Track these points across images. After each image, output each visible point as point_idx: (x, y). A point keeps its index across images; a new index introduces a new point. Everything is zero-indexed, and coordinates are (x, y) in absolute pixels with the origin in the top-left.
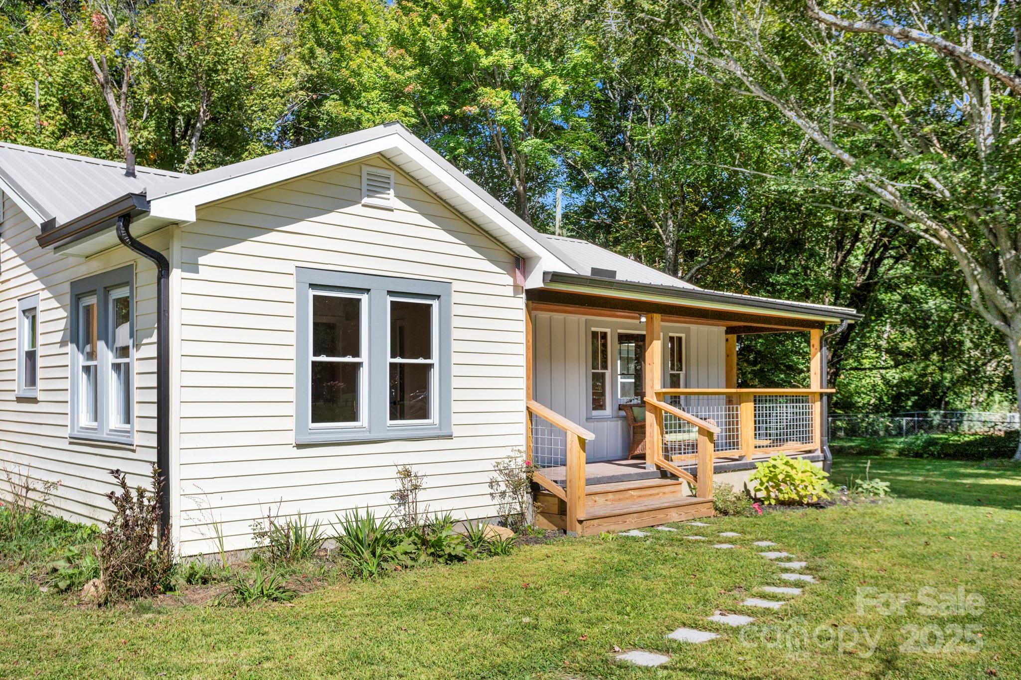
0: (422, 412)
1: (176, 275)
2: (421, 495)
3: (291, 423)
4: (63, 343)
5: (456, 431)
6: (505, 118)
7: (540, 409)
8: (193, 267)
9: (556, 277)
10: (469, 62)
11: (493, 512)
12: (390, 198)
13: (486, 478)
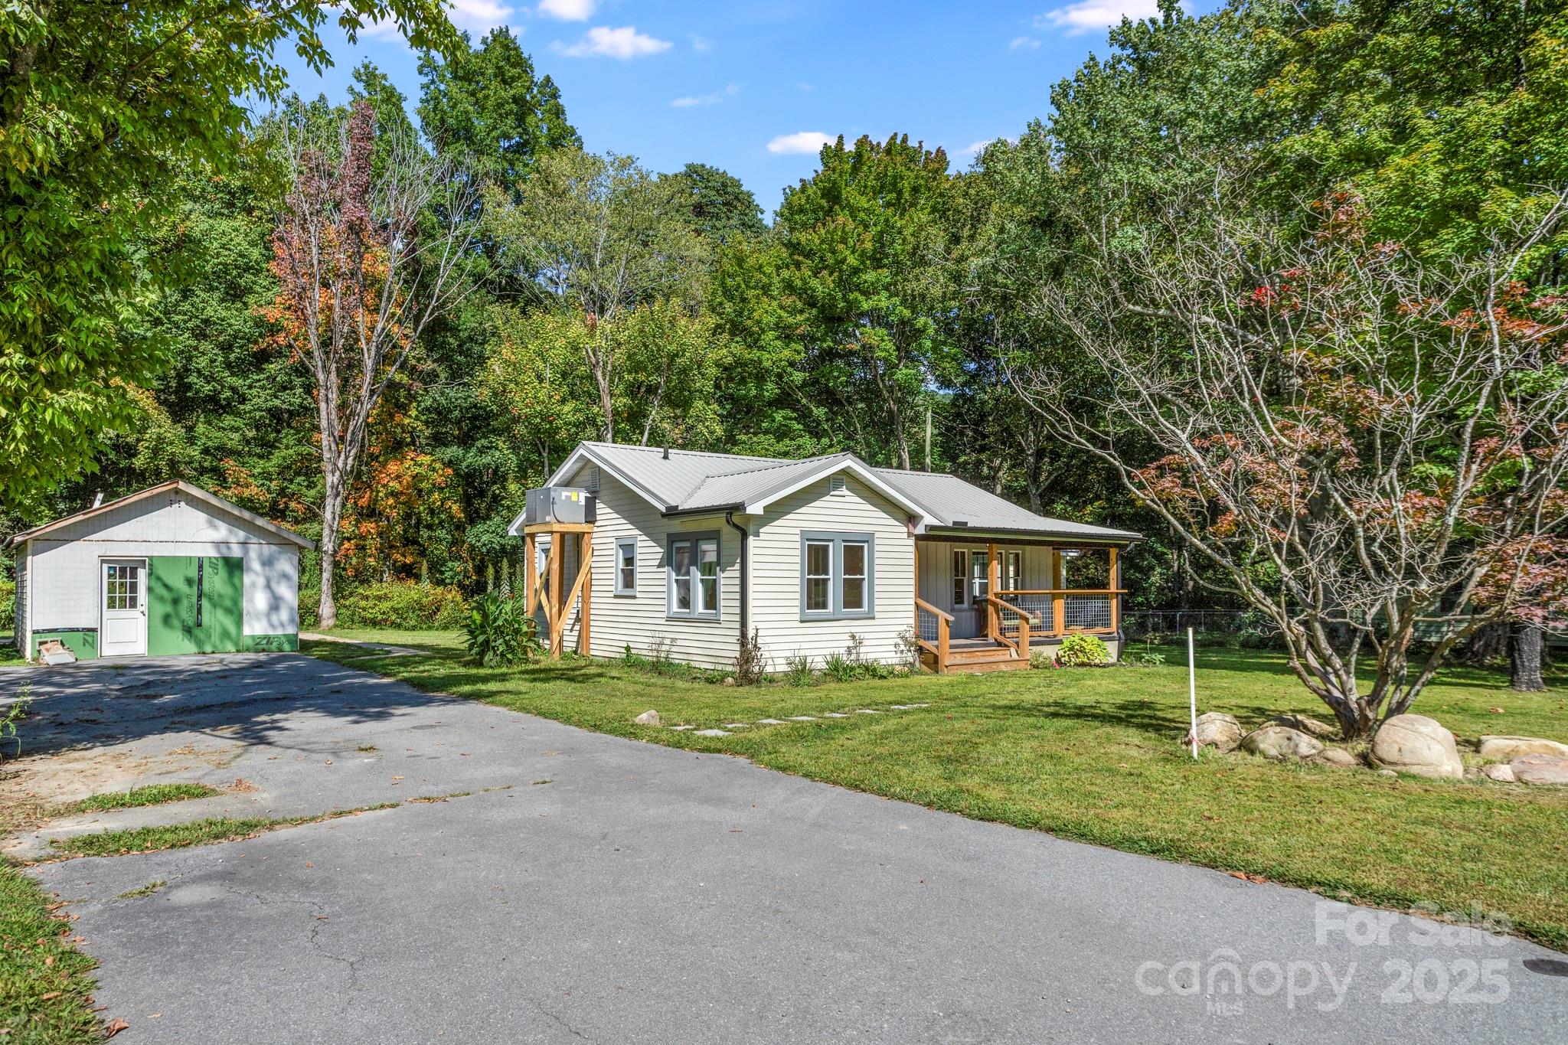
0: (859, 605)
1: (751, 539)
2: (862, 650)
3: (797, 610)
4: (659, 566)
5: (877, 615)
6: (883, 354)
7: (923, 604)
8: (757, 534)
9: (933, 528)
10: (851, 305)
11: (897, 661)
12: (844, 491)
13: (892, 642)
